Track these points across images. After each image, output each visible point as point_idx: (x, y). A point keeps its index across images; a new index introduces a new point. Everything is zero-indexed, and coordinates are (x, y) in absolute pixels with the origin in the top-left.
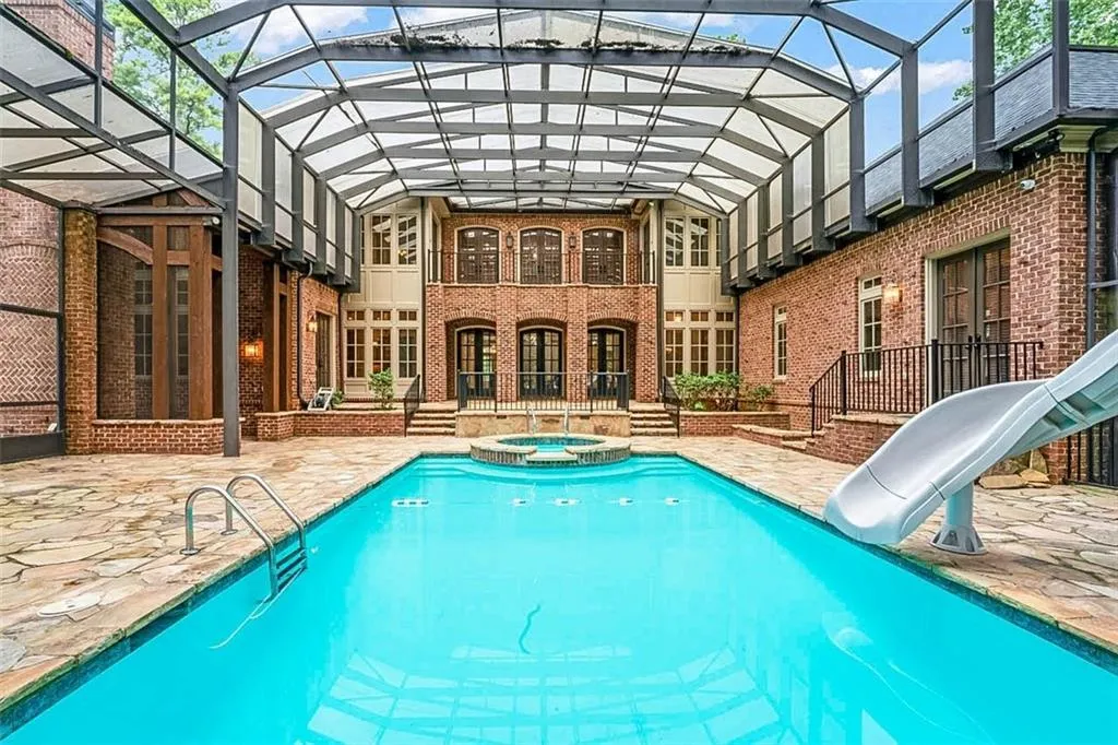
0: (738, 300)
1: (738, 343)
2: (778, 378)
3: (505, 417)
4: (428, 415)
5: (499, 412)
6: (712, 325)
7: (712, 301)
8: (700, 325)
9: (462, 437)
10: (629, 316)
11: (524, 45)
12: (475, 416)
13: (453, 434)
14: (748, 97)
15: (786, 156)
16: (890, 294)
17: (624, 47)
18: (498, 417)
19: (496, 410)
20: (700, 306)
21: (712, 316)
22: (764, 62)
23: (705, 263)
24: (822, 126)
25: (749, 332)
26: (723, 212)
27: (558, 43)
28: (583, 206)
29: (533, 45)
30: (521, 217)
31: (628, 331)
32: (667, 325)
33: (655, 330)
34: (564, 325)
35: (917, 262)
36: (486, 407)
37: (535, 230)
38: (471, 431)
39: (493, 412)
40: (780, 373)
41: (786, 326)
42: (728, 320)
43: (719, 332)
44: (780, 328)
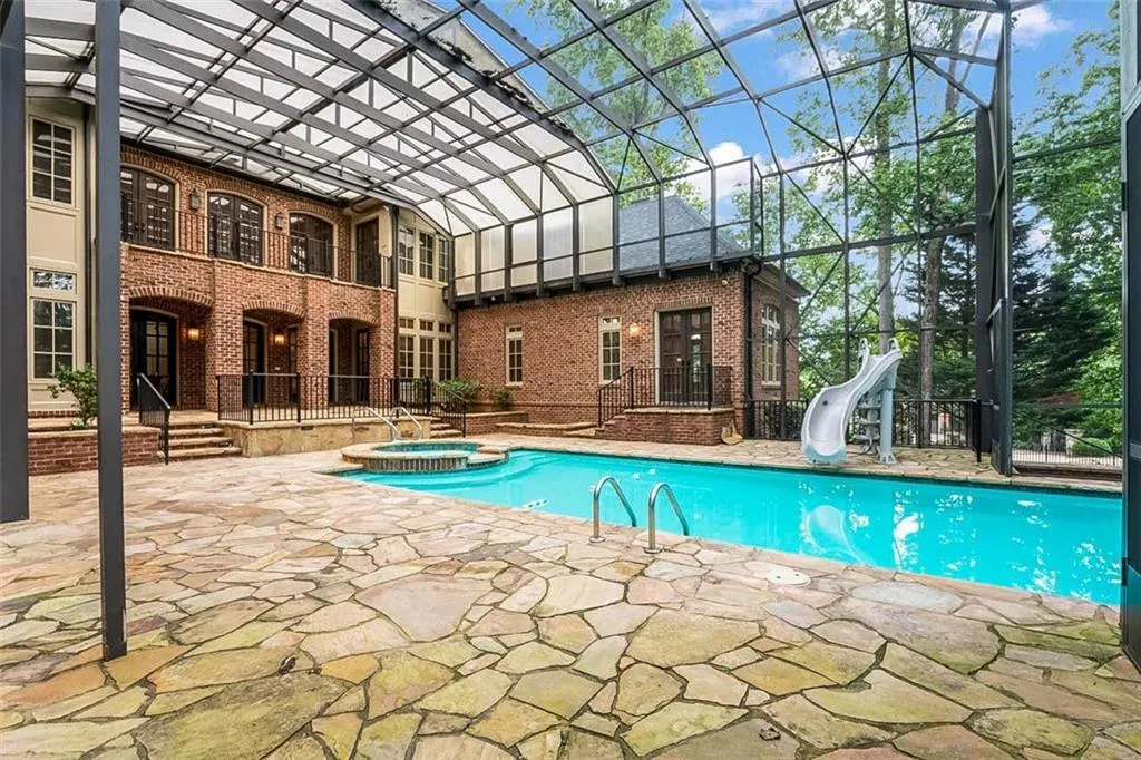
0: (457, 316)
1: (457, 352)
2: (509, 384)
3: (311, 427)
4: (201, 431)
5: (303, 423)
6: (435, 334)
7: (434, 312)
8: (426, 333)
9: (257, 456)
10: (369, 318)
11: (440, 44)
12: (276, 428)
13: (238, 454)
14: (544, 162)
15: (540, 211)
16: (634, 330)
17: (510, 90)
18: (303, 428)
19: (299, 420)
20: (428, 316)
21: (436, 326)
22: (575, 144)
23: (430, 277)
24: (579, 201)
25: (473, 344)
26: (450, 234)
27: (469, 58)
28: (297, 186)
29: (448, 48)
30: (211, 175)
31: (339, 332)
32: (402, 331)
33: (393, 335)
34: (299, 320)
35: (651, 313)
36: (286, 416)
37: (227, 196)
38: (270, 448)
39: (295, 422)
40: (512, 380)
41: (519, 342)
42: (448, 331)
43: (441, 342)
44: (512, 343)
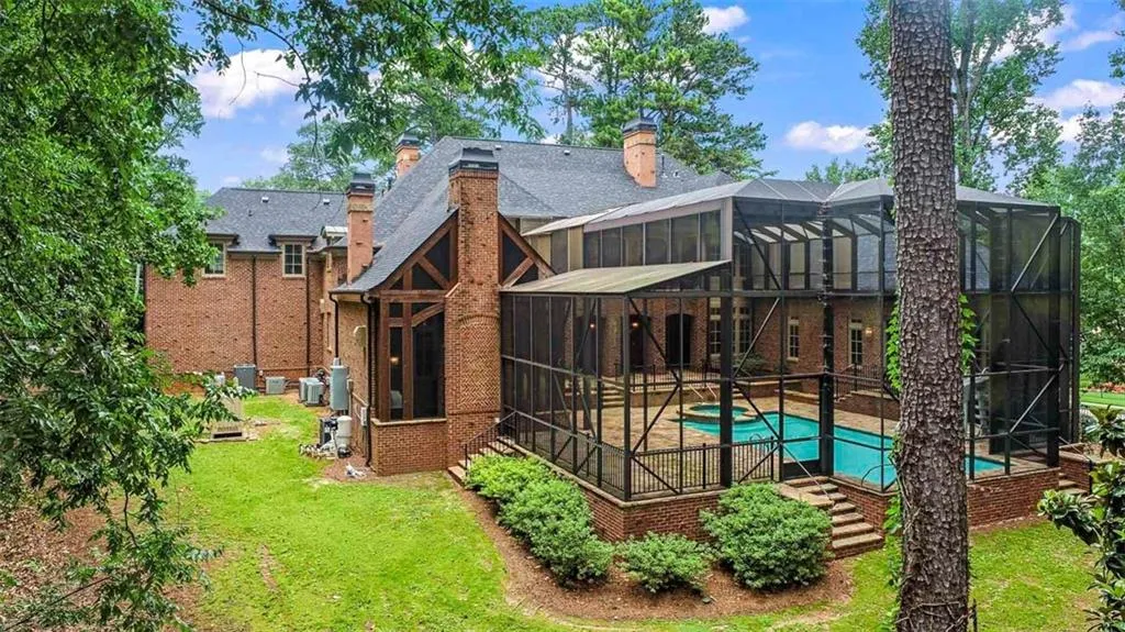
1: (753, 329)
2: (791, 358)
10: (690, 313)
16: (868, 332)
32: (712, 318)
33: (706, 322)
40: (792, 355)
41: (797, 327)
42: (747, 313)
43: (742, 322)
44: (792, 327)
